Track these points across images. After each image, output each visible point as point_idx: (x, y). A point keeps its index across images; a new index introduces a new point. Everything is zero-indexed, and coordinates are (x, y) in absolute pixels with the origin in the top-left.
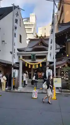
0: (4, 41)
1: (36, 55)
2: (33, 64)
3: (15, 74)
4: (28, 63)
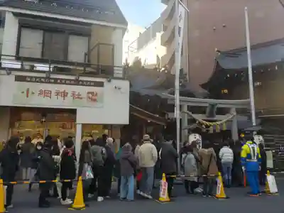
1: (217, 106)
2: (211, 123)
4: (200, 120)
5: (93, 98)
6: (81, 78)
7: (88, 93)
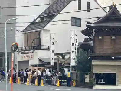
5: (32, 57)
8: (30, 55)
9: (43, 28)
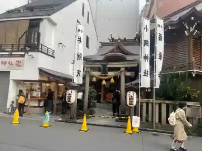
0: (61, 44)
3: (71, 96)
5: (19, 64)
6: (13, 53)
7: (17, 61)
8: (14, 60)
9: (49, 15)
